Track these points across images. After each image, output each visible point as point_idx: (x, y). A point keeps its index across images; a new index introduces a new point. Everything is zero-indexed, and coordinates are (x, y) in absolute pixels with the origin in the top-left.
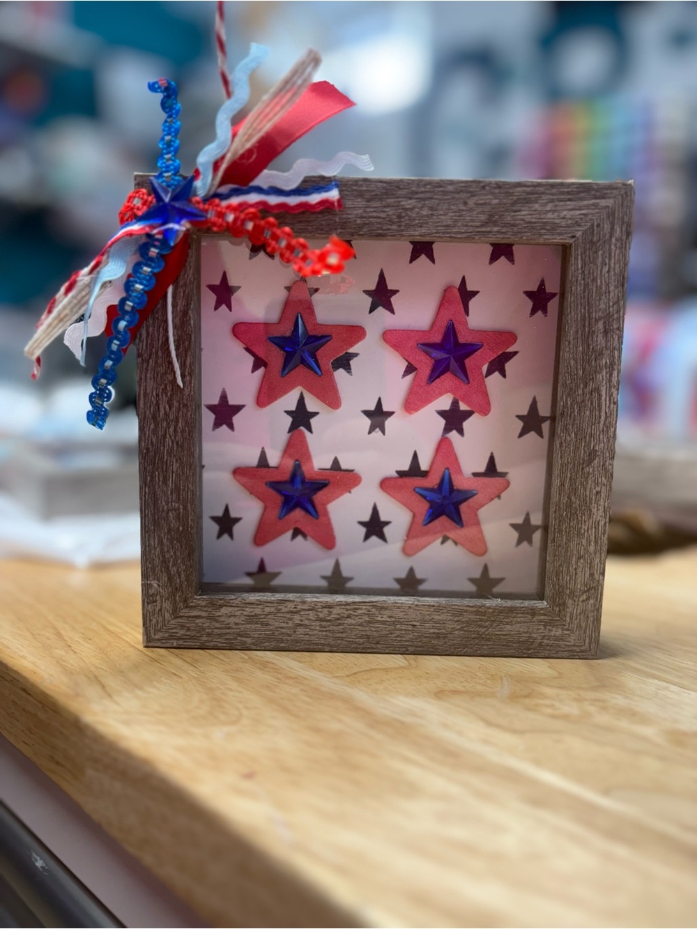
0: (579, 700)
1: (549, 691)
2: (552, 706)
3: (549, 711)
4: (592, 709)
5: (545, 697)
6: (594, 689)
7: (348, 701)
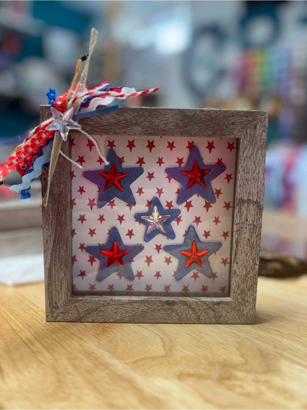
0: (256, 381)
1: (240, 374)
2: (241, 386)
3: (239, 390)
4: (263, 388)
5: (237, 379)
6: (265, 372)
7: (130, 382)
